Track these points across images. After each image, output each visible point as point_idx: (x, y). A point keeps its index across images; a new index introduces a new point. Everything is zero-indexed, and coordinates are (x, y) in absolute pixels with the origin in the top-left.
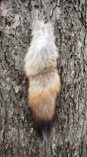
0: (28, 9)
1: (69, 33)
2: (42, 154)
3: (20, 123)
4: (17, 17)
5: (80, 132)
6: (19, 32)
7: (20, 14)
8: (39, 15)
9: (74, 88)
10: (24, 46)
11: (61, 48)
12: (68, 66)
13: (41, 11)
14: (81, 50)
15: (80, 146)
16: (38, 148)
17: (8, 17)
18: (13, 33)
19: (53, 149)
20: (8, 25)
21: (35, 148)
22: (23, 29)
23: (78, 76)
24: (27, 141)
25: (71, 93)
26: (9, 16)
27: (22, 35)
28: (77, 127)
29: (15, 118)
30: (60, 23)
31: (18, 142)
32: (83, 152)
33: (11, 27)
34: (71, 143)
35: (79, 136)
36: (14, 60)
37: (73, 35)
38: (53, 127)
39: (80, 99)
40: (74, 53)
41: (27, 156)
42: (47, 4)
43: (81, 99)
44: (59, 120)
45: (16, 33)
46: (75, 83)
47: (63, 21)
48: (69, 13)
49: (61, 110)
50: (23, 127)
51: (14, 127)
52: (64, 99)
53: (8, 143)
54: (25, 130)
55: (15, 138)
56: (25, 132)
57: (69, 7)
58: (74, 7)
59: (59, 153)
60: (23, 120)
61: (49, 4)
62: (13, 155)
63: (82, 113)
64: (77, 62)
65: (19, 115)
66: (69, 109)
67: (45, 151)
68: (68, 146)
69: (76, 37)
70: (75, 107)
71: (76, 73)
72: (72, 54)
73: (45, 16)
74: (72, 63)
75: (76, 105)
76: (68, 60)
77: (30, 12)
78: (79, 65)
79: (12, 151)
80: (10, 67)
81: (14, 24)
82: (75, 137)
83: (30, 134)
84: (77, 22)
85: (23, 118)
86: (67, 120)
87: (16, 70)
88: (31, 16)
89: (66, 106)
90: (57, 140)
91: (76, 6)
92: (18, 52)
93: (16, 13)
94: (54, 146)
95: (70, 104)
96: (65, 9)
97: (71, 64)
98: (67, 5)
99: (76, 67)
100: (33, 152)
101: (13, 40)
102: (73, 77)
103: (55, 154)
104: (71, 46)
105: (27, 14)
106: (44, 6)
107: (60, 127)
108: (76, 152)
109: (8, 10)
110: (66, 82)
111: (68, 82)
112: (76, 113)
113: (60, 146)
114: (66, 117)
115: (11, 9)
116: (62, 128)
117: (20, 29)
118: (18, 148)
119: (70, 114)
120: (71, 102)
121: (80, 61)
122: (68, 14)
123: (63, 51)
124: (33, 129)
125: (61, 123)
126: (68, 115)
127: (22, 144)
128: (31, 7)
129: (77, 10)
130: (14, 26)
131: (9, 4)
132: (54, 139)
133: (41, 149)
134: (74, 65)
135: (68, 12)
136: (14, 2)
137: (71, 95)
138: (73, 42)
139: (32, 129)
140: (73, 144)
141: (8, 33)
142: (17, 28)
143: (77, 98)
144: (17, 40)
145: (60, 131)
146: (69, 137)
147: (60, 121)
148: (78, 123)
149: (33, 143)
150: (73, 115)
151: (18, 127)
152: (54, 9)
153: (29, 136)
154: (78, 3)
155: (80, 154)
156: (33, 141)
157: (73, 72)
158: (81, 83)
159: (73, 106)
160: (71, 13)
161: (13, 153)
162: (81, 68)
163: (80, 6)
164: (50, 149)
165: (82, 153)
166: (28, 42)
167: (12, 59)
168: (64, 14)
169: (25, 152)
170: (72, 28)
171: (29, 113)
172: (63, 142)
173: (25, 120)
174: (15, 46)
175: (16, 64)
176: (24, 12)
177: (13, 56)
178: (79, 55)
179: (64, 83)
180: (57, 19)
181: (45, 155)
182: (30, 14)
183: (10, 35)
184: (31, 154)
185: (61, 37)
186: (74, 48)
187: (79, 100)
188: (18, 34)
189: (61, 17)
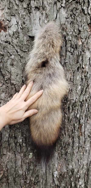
0: (28, 11)
1: (75, 41)
2: (42, 182)
3: (17, 147)
4: (14, 21)
5: (85, 157)
6: (17, 39)
7: (17, 17)
8: (40, 18)
9: (81, 106)
10: (21, 55)
11: (66, 58)
12: (74, 80)
13: (42, 14)
14: (89, 62)
15: (85, 173)
16: (38, 176)
17: (3, 20)
18: (9, 40)
19: (55, 177)
20: (3, 30)
21: (35, 176)
22: (21, 35)
23: (85, 92)
24: (24, 167)
25: (76, 112)
26: (5, 20)
27: (20, 43)
28: (83, 151)
29: (12, 141)
30: (65, 28)
31: (14, 169)
32: (89, 180)
33: (7, 33)
34: (76, 170)
35: (85, 162)
36: (9, 72)
37: (81, 43)
38: (56, 151)
39: (86, 119)
40: (82, 65)
41: (25, 185)
42: (50, 5)
43: (88, 120)
44: (62, 143)
45: (13, 39)
46: (81, 101)
47: (69, 26)
48: (77, 16)
49: (65, 132)
50: (21, 151)
51: (9, 152)
52: (69, 120)
53: (2, 170)
54: (22, 155)
55: (12, 165)
56: (23, 158)
57: (77, 9)
58: (82, 9)
59: (61, 181)
60: (21, 143)
61: (53, 5)
62: (9, 183)
63: (89, 136)
64: (85, 76)
65: (15, 138)
66: (74, 131)
67: (45, 179)
68: (73, 174)
69: (84, 46)
70: (81, 128)
71: (83, 89)
72: (79, 66)
73: (48, 19)
74: (78, 76)
75: (83, 127)
76: (74, 73)
77: (30, 14)
78: (87, 79)
79: (8, 180)
80: (6, 81)
81: (10, 30)
82: (80, 164)
83: (28, 159)
84: (85, 28)
85: (21, 141)
86: (72, 143)
87: (12, 84)
88: (30, 19)
89: (70, 128)
90: (59, 167)
91: (85, 8)
92: (15, 63)
93: (12, 15)
94: (56, 174)
95: (76, 125)
96: (72, 11)
97: (78, 78)
98: (74, 6)
99: (84, 82)
100: (32, 180)
101: (9, 47)
102: (79, 93)
103: (57, 183)
104: (78, 56)
105: (26, 17)
106: (46, 8)
107: (63, 151)
108: (81, 181)
109: (3, 11)
110: (71, 100)
111: (73, 100)
112: (82, 135)
113: (63, 174)
114: (70, 141)
115: (7, 11)
116: (66, 153)
117: (17, 35)
118: (14, 176)
119: (75, 137)
120: (76, 123)
121: (88, 75)
122: (75, 17)
123: (68, 62)
124: (33, 155)
125: (65, 147)
126: (73, 138)
127: (20, 172)
128: (31, 9)
129: (85, 13)
130: (10, 31)
131: (4, 4)
132: (56, 165)
133: (41, 178)
134: (80, 80)
135: (75, 15)
136: (10, 2)
137: (77, 115)
138: (80, 52)
139: (31, 154)
140: (78, 172)
141: (3, 40)
142: (14, 34)
143: (84, 118)
144: (14, 48)
145: (64, 156)
146: (73, 163)
147: (64, 144)
148: (84, 147)
149: (32, 171)
150: (79, 137)
151: (15, 152)
152: (58, 11)
153: (27, 162)
154: (87, 4)
155: (85, 183)
156: (32, 167)
157: (80, 87)
158: (89, 100)
159: (79, 127)
160: (78, 16)
161: (9, 182)
162: (88, 83)
163: (89, 8)
164: (51, 177)
165: (87, 181)
166: (26, 50)
167: (7, 71)
168: (71, 18)
169: (22, 181)
170: (79, 35)
171: (28, 135)
172: (67, 169)
173: (23, 143)
174: (11, 55)
175: (12, 77)
176: (22, 15)
177: (9, 67)
178: (87, 67)
179: (69, 101)
180: (62, 23)
181: (46, 184)
182: (29, 17)
183: (6, 42)
184: (29, 182)
185: (66, 46)
186: (81, 58)
187: (86, 121)
188: (15, 41)
189: (67, 21)
